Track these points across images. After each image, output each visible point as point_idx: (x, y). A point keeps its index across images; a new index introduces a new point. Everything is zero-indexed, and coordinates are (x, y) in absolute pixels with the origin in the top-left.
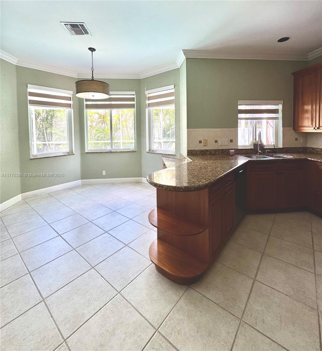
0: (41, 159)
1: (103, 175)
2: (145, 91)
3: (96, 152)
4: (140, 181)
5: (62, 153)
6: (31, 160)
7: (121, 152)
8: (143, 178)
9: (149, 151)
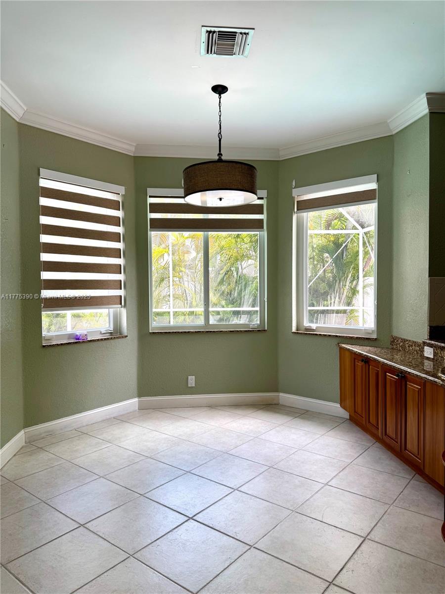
0: (63, 347)
1: (189, 386)
2: (294, 190)
3: (176, 332)
4: (275, 402)
5: (99, 332)
6: (44, 349)
7: (231, 331)
8: (281, 394)
9: (297, 330)
